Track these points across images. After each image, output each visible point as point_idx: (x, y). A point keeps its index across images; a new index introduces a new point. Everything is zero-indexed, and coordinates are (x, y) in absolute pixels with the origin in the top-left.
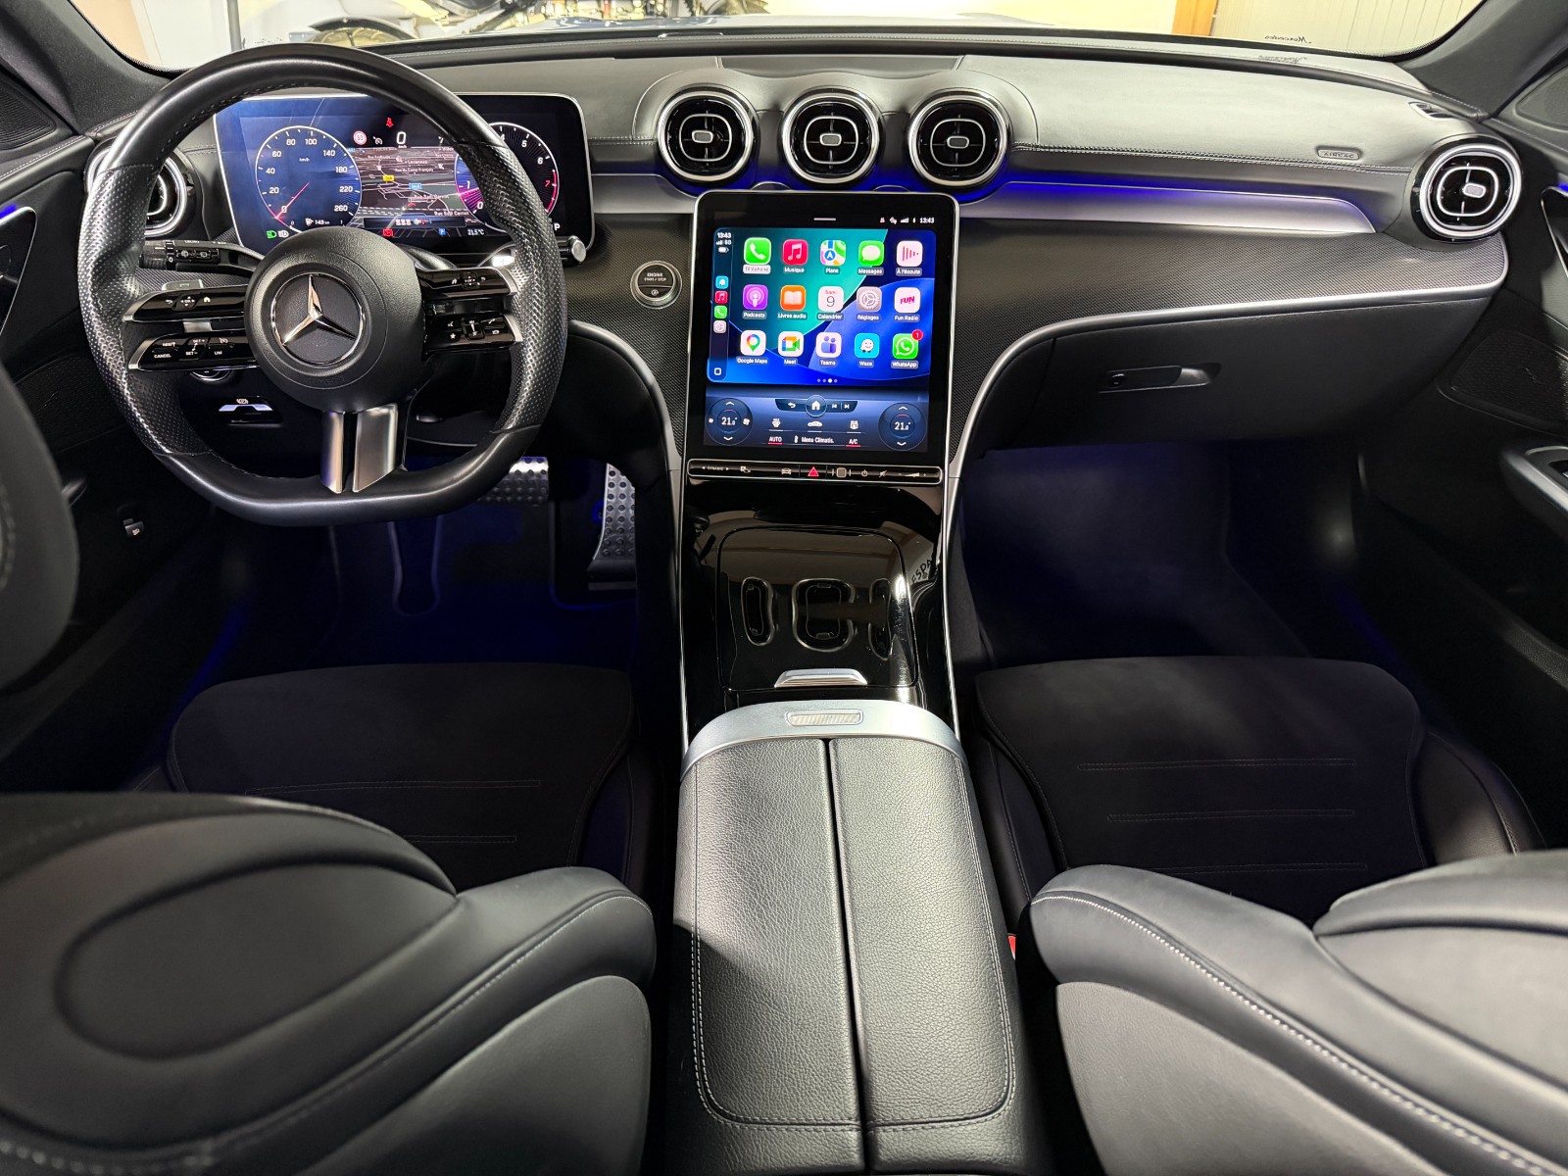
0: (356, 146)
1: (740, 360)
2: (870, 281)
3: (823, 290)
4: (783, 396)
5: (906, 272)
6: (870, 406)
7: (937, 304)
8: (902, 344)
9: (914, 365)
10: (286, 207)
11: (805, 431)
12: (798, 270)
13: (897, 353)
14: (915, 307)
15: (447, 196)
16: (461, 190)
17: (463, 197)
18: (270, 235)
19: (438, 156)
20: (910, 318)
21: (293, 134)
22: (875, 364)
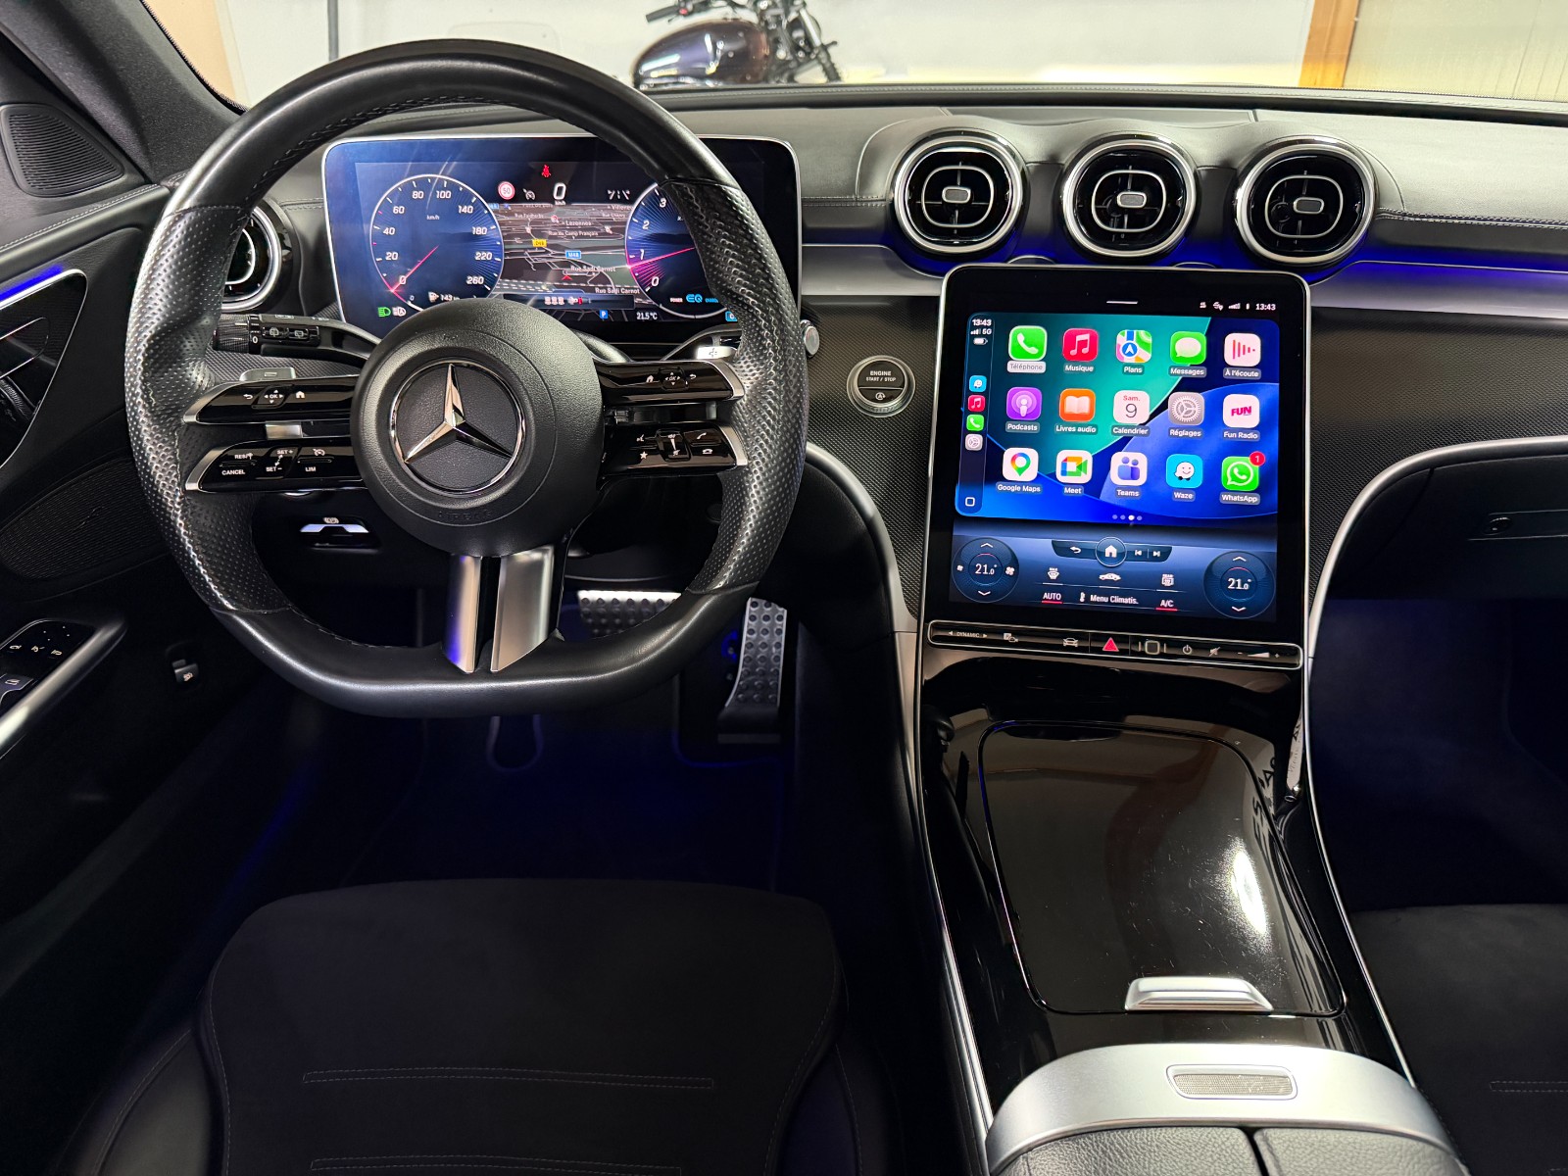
0: (501, 200)
1: (1001, 487)
2: (1187, 385)
3: (1119, 397)
4: (1065, 537)
5: (1238, 374)
6: (1191, 554)
7: (1285, 418)
8: (1236, 471)
9: (1254, 500)
10: (405, 278)
11: (1093, 585)
12: (1084, 369)
13: (1228, 482)
14: (1253, 420)
15: (610, 269)
16: (631, 261)
17: (633, 271)
18: (382, 312)
19: (605, 215)
20: (1246, 436)
21: (423, 185)
22: (1197, 496)
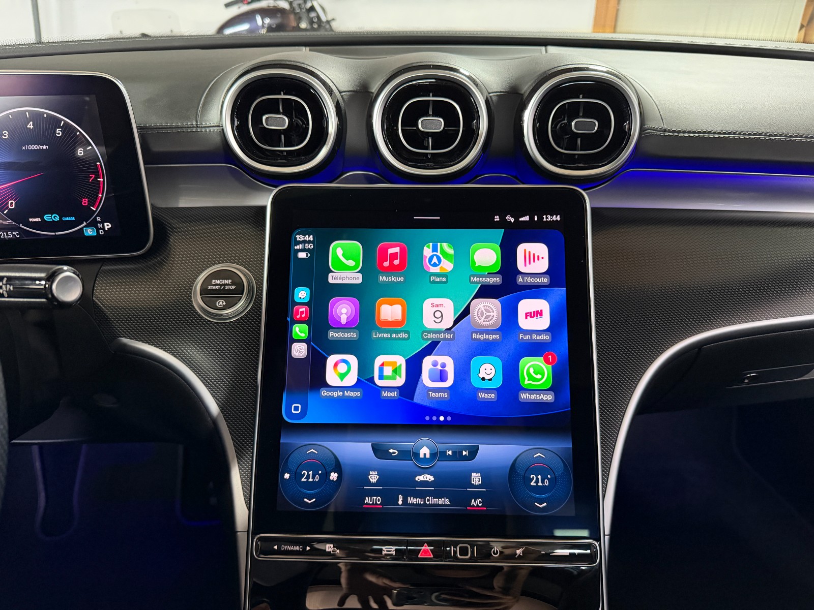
1: (324, 393)
2: (485, 292)
3: (427, 304)
4: (384, 439)
5: (529, 280)
6: (496, 452)
7: (572, 319)
8: (531, 370)
9: (549, 398)
11: (410, 487)
12: (395, 279)
13: (525, 382)
14: (544, 323)
20: (539, 337)
22: (498, 396)
